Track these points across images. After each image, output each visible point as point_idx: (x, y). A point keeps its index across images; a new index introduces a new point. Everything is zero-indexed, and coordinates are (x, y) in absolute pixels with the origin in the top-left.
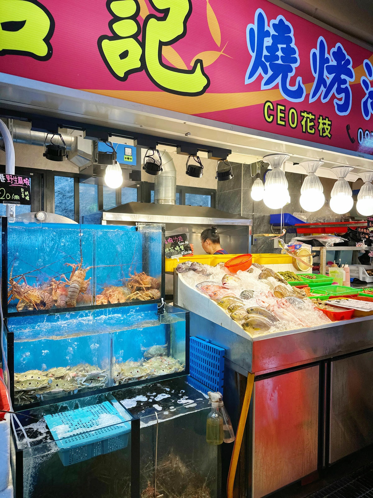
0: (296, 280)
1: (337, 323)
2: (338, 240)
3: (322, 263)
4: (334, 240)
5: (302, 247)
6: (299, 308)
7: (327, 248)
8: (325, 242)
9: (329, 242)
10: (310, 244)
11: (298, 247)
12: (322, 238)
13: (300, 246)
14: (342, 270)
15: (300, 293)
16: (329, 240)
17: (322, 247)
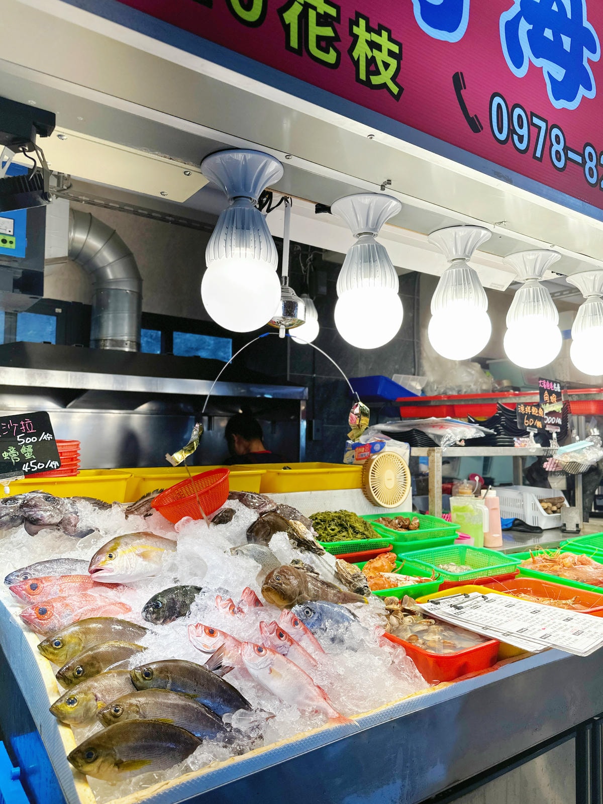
0: (359, 536)
1: (444, 690)
2: (473, 431)
3: (434, 486)
4: (460, 432)
5: (386, 448)
6: (333, 640)
7: (444, 450)
8: (440, 437)
9: (450, 436)
10: (405, 442)
11: (377, 447)
12: (434, 426)
13: (382, 445)
14: (480, 503)
15: (351, 583)
16: (448, 430)
17: (431, 448)
